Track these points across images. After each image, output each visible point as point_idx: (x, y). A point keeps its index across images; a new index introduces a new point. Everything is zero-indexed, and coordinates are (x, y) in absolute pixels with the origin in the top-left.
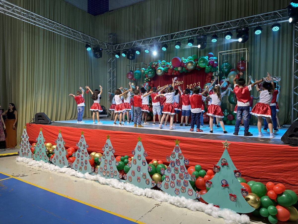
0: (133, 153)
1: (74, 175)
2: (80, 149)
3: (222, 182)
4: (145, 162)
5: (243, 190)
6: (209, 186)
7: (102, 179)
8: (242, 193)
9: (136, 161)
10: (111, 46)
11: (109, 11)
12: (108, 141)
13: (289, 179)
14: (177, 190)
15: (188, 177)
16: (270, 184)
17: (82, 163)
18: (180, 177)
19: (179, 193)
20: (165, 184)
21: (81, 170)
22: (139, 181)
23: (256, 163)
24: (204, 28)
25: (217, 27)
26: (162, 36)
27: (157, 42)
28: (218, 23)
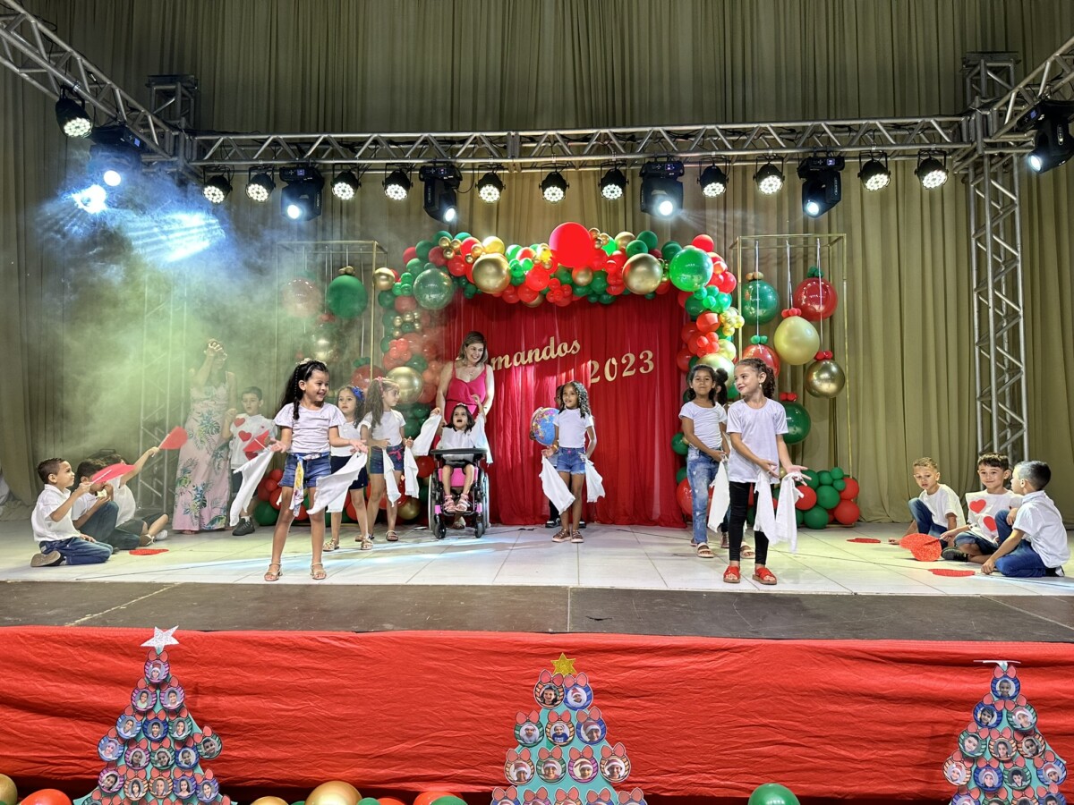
24: (668, 132)
25: (722, 141)
26: (477, 134)
27: (453, 160)
28: (729, 123)
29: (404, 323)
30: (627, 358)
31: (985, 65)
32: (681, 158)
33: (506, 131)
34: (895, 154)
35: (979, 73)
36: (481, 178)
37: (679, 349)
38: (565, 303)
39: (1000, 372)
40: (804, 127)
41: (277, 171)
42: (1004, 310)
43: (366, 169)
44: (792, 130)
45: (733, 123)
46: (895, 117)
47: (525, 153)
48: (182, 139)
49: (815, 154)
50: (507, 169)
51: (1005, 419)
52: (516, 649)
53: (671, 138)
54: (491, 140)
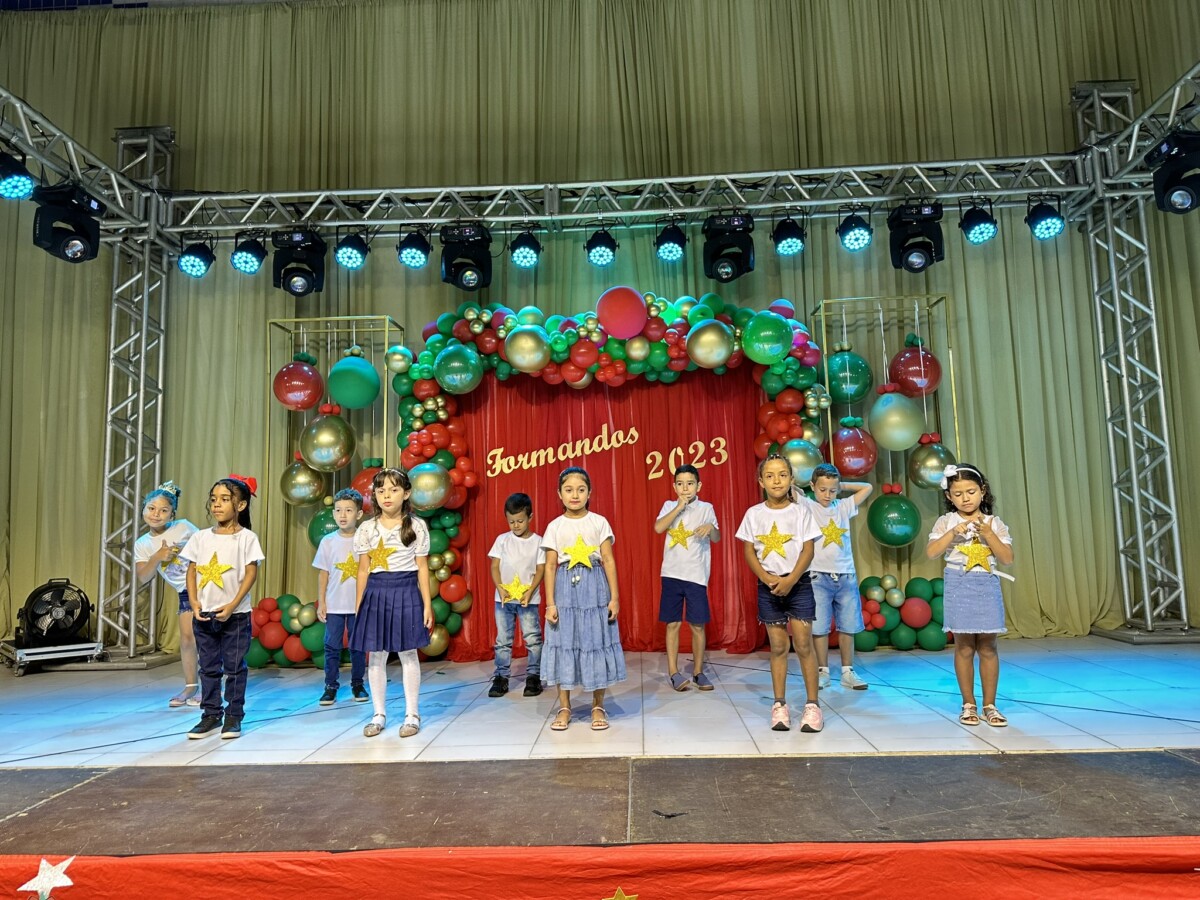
11: (115, 3)
24: (733, 181)
25: (797, 190)
26: (509, 188)
27: (481, 219)
28: (804, 169)
29: (426, 411)
30: (696, 447)
31: (1099, 95)
32: (750, 210)
33: (542, 183)
34: (1001, 200)
35: (1092, 106)
36: (514, 238)
37: (756, 435)
38: (619, 381)
39: (1139, 453)
40: (891, 171)
41: (268, 236)
42: (1139, 379)
43: (377, 232)
44: (879, 176)
45: (809, 168)
46: (996, 158)
47: (565, 208)
48: (154, 201)
49: (907, 202)
50: (545, 228)
51: (1149, 508)
52: (555, 872)
53: (737, 188)
54: (526, 195)
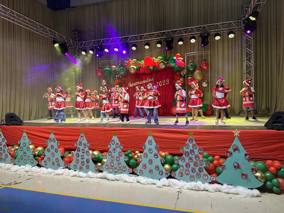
0: (144, 147)
1: (76, 175)
2: (79, 148)
3: (234, 165)
4: (157, 154)
5: (253, 169)
6: (222, 169)
7: (111, 176)
8: (252, 172)
9: (147, 155)
10: (76, 42)
11: (71, 7)
12: (115, 138)
13: (278, 156)
14: (192, 177)
15: (203, 164)
16: (269, 162)
17: (83, 162)
18: (195, 165)
19: (194, 179)
20: (180, 172)
21: (81, 170)
22: (151, 173)
23: (251, 146)
25: (182, 32)
26: (132, 36)
27: (127, 42)
28: (184, 28)
29: (118, 77)
30: (164, 81)
31: (245, 6)
32: (174, 36)
33: (137, 34)
34: (222, 31)
36: (133, 45)
40: (201, 27)
43: (111, 45)
53: (171, 32)
54: (135, 37)
